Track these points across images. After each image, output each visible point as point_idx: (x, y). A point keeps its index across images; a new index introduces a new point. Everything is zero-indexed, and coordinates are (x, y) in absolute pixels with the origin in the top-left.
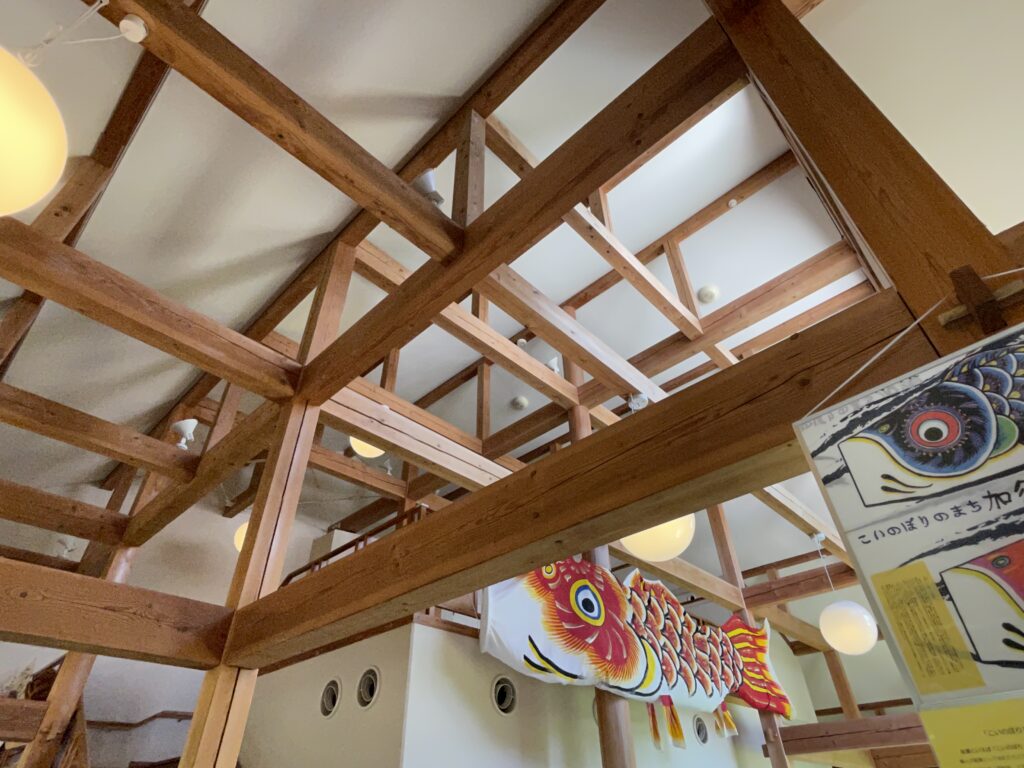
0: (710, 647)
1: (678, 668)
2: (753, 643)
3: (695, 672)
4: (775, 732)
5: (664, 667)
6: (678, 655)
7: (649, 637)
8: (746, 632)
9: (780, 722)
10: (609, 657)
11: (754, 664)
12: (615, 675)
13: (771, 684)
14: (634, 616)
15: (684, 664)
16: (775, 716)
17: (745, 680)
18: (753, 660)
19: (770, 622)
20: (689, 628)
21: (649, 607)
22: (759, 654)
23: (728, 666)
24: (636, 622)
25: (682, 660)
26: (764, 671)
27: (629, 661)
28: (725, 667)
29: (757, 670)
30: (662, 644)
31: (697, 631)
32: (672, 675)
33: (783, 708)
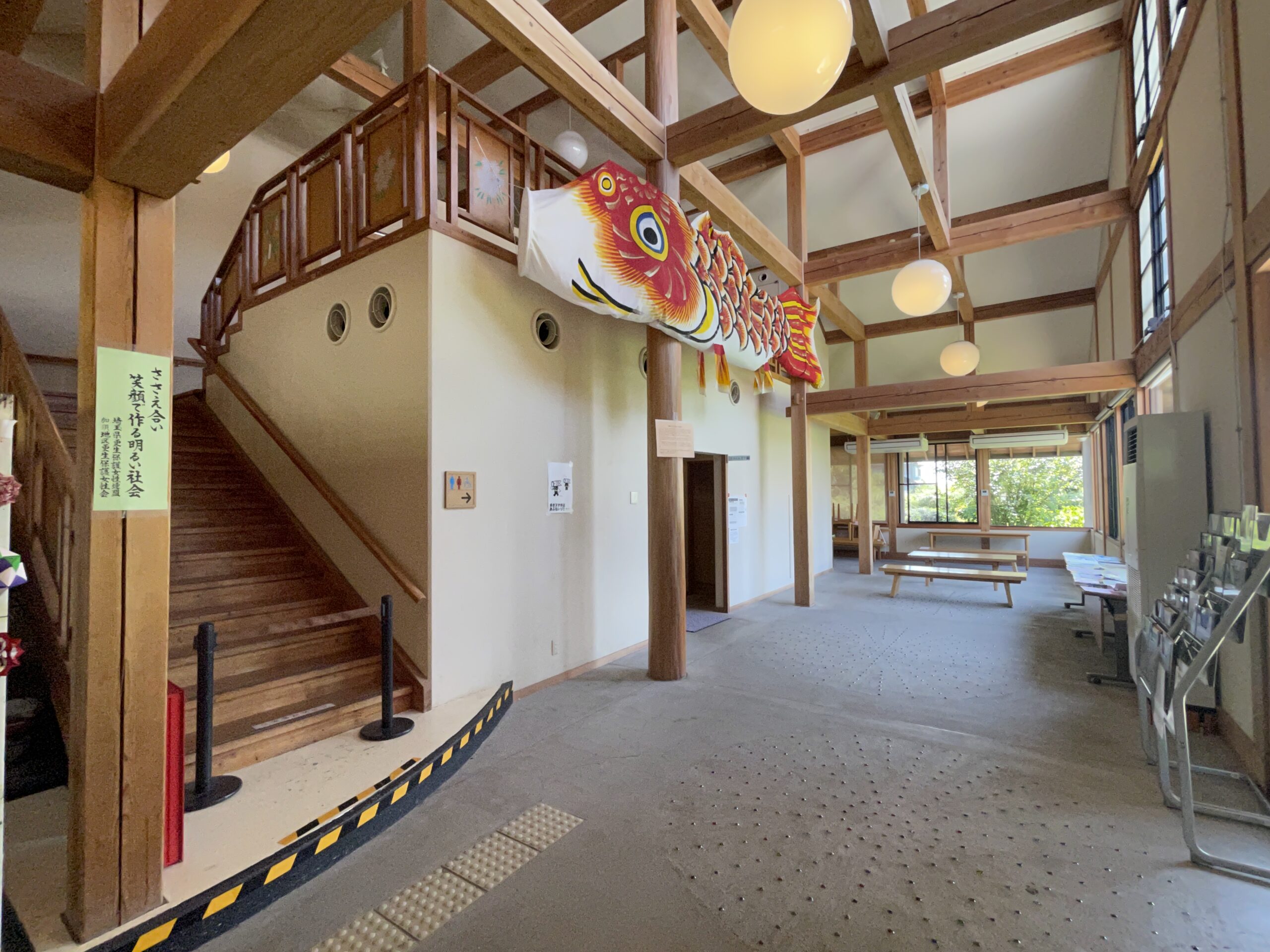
0: (765, 311)
1: (735, 322)
2: (803, 317)
3: (749, 330)
4: (802, 395)
5: (722, 318)
6: (736, 310)
7: (711, 284)
8: (799, 305)
9: (809, 389)
10: (668, 296)
11: (800, 336)
12: (673, 315)
13: (810, 356)
14: (699, 259)
15: (741, 320)
16: (806, 384)
17: (789, 348)
18: (800, 332)
19: (821, 303)
20: (749, 289)
21: (714, 255)
22: (806, 329)
23: (778, 333)
24: (701, 266)
25: (739, 316)
26: (807, 344)
27: (688, 304)
28: (775, 334)
29: (801, 341)
30: (723, 295)
31: (756, 294)
32: (727, 328)
33: (815, 377)
